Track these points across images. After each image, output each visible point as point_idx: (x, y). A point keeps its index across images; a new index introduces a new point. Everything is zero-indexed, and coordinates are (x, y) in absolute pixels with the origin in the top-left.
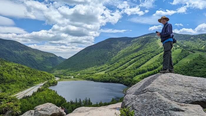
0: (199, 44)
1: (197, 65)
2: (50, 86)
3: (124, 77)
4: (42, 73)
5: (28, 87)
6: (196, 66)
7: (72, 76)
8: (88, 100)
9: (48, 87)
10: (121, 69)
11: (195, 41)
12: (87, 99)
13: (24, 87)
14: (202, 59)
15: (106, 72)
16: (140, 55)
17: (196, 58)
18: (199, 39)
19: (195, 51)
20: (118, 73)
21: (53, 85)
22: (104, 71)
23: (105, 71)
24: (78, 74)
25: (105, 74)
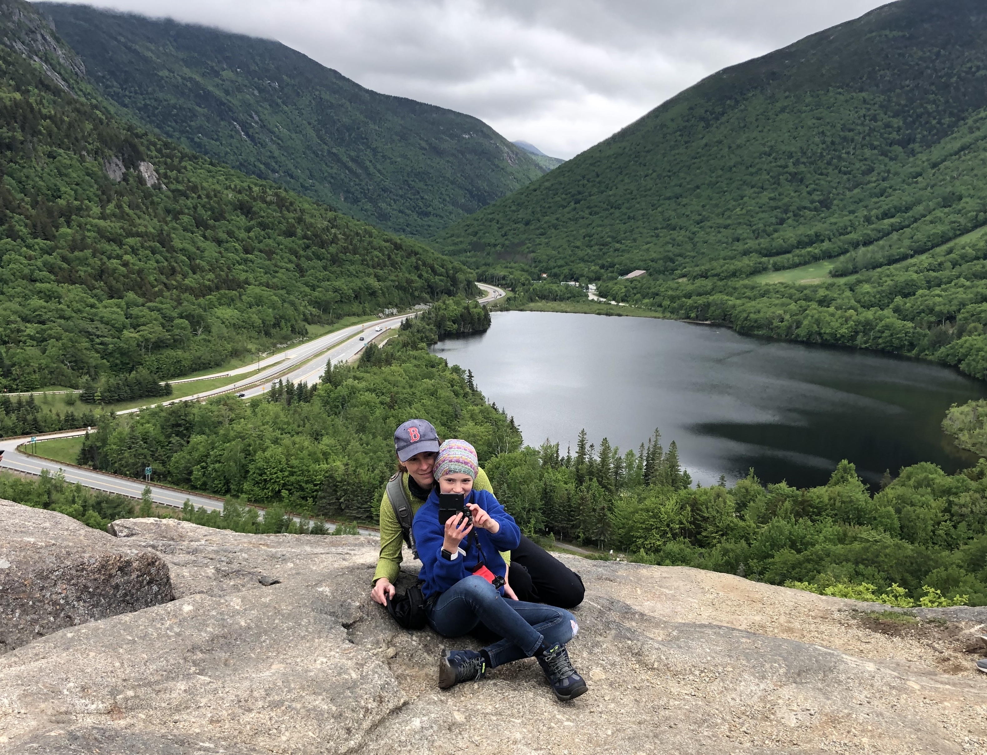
2: (446, 336)
4: (398, 247)
5: (311, 329)
7: (591, 281)
9: (430, 343)
13: (287, 331)
15: (836, 274)
22: (828, 266)
24: (631, 275)
25: (832, 285)
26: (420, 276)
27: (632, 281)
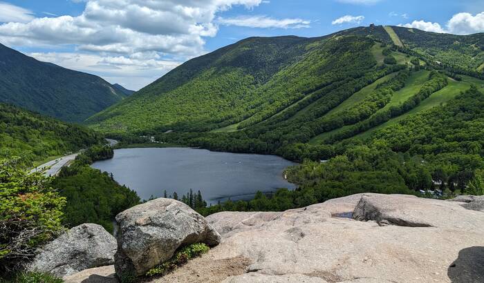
0: (473, 58)
1: (464, 112)
2: (95, 160)
3: (285, 139)
5: (34, 163)
6: (461, 113)
7: (152, 135)
8: (196, 196)
9: (90, 164)
10: (279, 121)
11: (463, 52)
12: (193, 194)
14: (477, 95)
15: (239, 128)
16: (327, 84)
17: (462, 94)
18: (473, 45)
19: (462, 76)
20: (270, 129)
21: (103, 160)
22: (236, 125)
23: (238, 124)
24: (167, 132)
25: (239, 132)
26: (81, 138)
27: (167, 134)
